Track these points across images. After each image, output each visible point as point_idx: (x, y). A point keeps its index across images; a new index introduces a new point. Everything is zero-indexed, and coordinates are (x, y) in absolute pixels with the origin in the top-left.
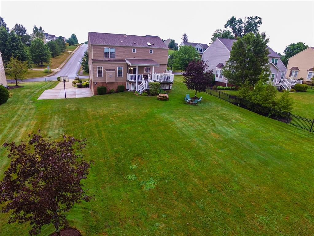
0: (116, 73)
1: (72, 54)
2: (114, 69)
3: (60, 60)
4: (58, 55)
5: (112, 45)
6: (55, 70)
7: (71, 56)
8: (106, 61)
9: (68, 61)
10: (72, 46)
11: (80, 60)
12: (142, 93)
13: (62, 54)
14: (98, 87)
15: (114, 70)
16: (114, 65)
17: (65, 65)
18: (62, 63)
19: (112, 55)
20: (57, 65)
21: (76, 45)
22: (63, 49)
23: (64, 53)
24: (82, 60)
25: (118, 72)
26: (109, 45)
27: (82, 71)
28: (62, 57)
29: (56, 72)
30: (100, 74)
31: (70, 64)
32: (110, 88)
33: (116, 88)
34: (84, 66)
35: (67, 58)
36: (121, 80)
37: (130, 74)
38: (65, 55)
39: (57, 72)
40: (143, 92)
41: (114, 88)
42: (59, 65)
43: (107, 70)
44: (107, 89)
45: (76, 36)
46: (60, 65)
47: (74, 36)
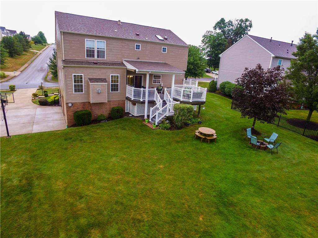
0: (108, 85)
1: (38, 54)
2: (105, 79)
3: (21, 60)
4: (18, 54)
5: (100, 35)
6: (12, 74)
7: (37, 57)
8: (88, 63)
9: (32, 62)
10: (39, 46)
11: (48, 61)
12: (160, 123)
13: (24, 53)
14: (76, 112)
15: (103, 80)
16: (103, 71)
17: (27, 67)
18: (23, 65)
19: (101, 53)
20: (17, 67)
21: (44, 44)
22: (26, 47)
23: (27, 52)
24: (50, 62)
25: (111, 83)
26: (94, 34)
27: (51, 76)
28: (24, 57)
29: (13, 76)
30: (78, 89)
31: (35, 67)
32: (97, 112)
33: (108, 112)
34: (53, 69)
35: (31, 58)
36: (116, 97)
37: (133, 88)
38: (29, 55)
39: (15, 77)
40: (162, 122)
41: (104, 112)
42: (19, 67)
43: (92, 80)
44: (92, 115)
45: (43, 34)
46: (21, 67)
47: (41, 35)
